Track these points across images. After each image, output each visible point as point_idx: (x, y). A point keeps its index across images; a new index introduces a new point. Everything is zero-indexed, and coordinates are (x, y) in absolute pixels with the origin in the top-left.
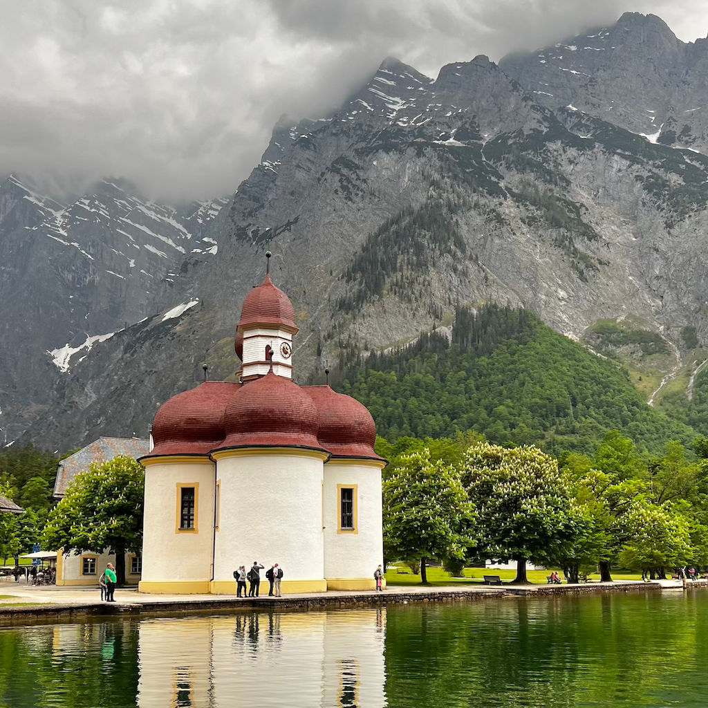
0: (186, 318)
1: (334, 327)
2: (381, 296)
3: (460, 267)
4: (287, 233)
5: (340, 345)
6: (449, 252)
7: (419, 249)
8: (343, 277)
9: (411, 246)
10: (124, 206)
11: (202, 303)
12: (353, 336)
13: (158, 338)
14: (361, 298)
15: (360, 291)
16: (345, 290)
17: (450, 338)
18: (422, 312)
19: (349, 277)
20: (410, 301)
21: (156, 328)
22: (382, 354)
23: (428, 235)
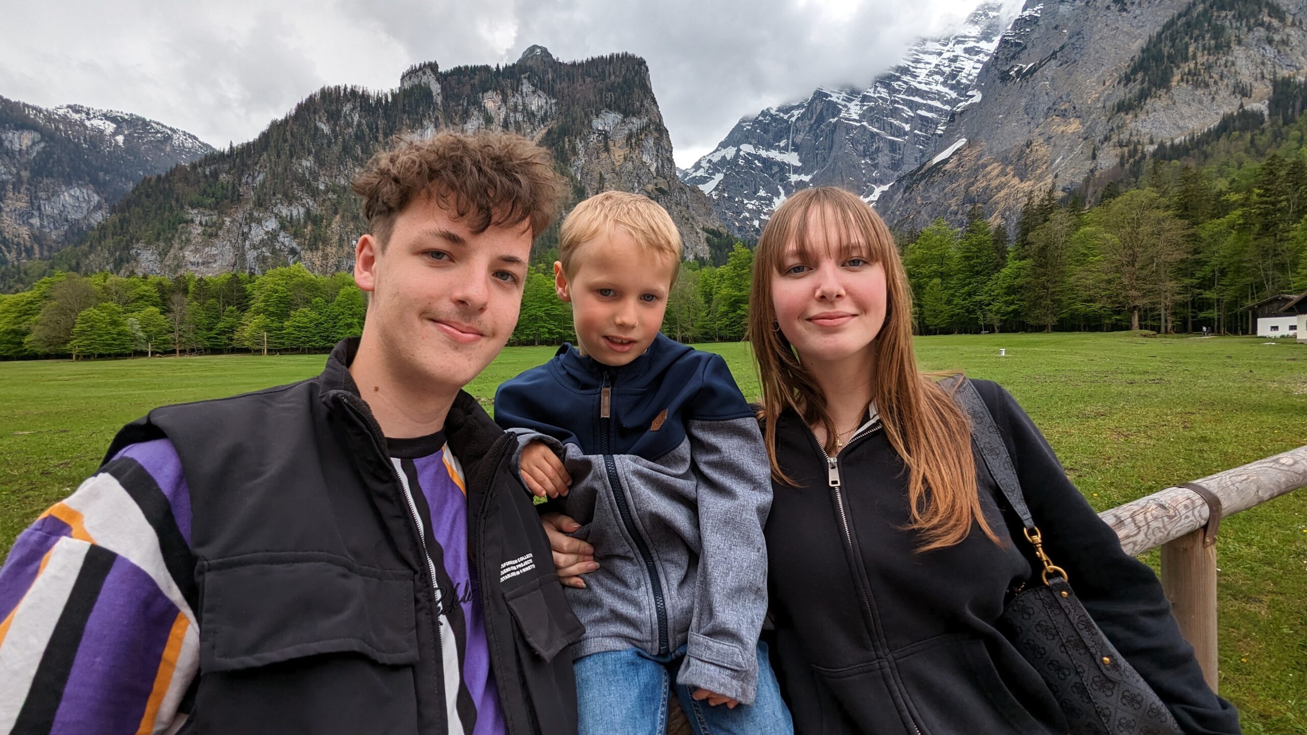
0: (955, 158)
1: (1112, 130)
2: (1168, 89)
3: (1277, 37)
4: (1053, 62)
5: (1120, 144)
6: (1262, 24)
7: (1218, 32)
8: (1119, 83)
9: (1208, 31)
10: (900, 86)
11: (969, 141)
12: (1134, 133)
13: (932, 176)
14: (1143, 96)
15: (1143, 89)
16: (1122, 93)
17: (1266, 113)
18: (1223, 93)
19: (1127, 79)
20: (1207, 85)
21: (929, 169)
22: (1172, 145)
23: (1230, 14)
